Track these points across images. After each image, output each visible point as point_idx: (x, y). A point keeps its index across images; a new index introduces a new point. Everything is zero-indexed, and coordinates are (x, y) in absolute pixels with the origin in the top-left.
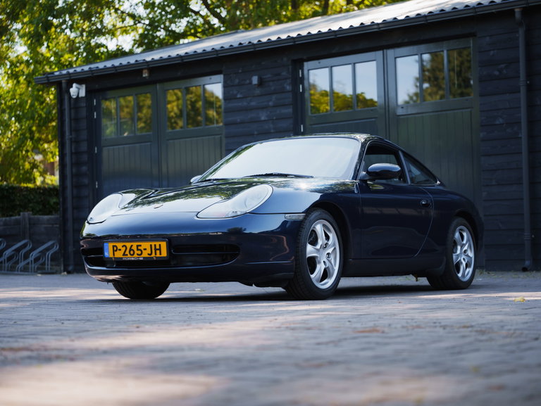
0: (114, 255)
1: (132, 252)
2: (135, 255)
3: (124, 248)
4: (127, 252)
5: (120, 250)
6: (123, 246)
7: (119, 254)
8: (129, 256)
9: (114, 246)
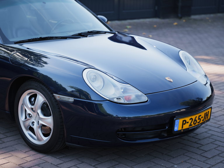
0: (182, 128)
1: (195, 122)
2: (197, 124)
3: (191, 120)
4: (192, 123)
5: (188, 122)
6: (190, 120)
7: (186, 126)
8: (193, 125)
9: (183, 121)
